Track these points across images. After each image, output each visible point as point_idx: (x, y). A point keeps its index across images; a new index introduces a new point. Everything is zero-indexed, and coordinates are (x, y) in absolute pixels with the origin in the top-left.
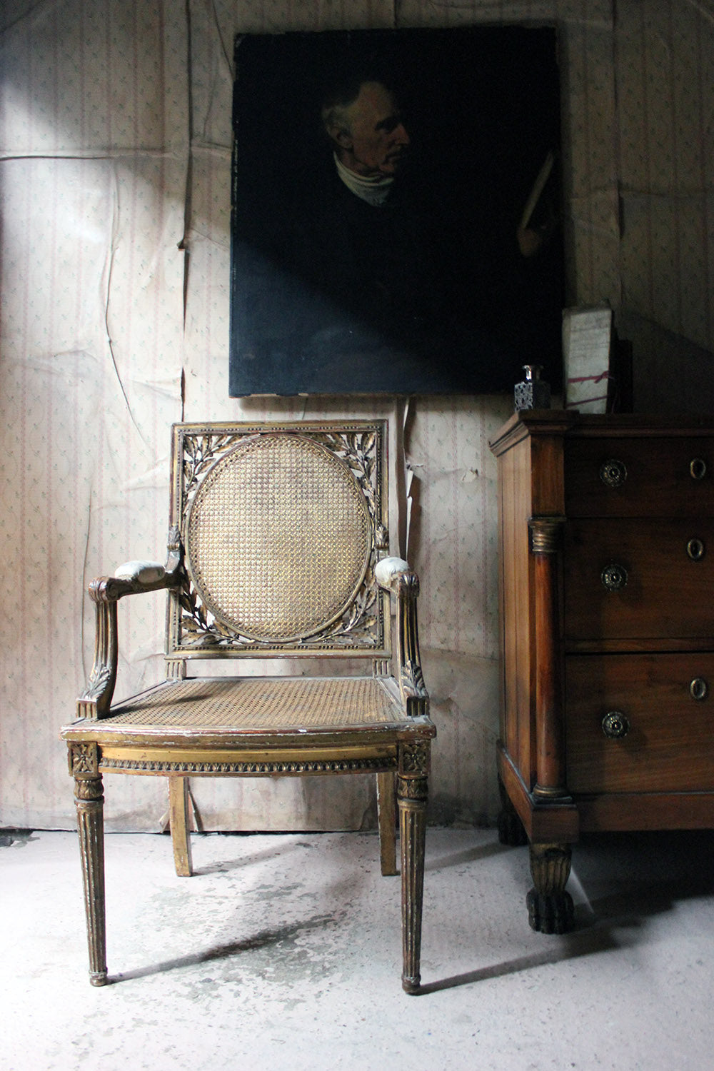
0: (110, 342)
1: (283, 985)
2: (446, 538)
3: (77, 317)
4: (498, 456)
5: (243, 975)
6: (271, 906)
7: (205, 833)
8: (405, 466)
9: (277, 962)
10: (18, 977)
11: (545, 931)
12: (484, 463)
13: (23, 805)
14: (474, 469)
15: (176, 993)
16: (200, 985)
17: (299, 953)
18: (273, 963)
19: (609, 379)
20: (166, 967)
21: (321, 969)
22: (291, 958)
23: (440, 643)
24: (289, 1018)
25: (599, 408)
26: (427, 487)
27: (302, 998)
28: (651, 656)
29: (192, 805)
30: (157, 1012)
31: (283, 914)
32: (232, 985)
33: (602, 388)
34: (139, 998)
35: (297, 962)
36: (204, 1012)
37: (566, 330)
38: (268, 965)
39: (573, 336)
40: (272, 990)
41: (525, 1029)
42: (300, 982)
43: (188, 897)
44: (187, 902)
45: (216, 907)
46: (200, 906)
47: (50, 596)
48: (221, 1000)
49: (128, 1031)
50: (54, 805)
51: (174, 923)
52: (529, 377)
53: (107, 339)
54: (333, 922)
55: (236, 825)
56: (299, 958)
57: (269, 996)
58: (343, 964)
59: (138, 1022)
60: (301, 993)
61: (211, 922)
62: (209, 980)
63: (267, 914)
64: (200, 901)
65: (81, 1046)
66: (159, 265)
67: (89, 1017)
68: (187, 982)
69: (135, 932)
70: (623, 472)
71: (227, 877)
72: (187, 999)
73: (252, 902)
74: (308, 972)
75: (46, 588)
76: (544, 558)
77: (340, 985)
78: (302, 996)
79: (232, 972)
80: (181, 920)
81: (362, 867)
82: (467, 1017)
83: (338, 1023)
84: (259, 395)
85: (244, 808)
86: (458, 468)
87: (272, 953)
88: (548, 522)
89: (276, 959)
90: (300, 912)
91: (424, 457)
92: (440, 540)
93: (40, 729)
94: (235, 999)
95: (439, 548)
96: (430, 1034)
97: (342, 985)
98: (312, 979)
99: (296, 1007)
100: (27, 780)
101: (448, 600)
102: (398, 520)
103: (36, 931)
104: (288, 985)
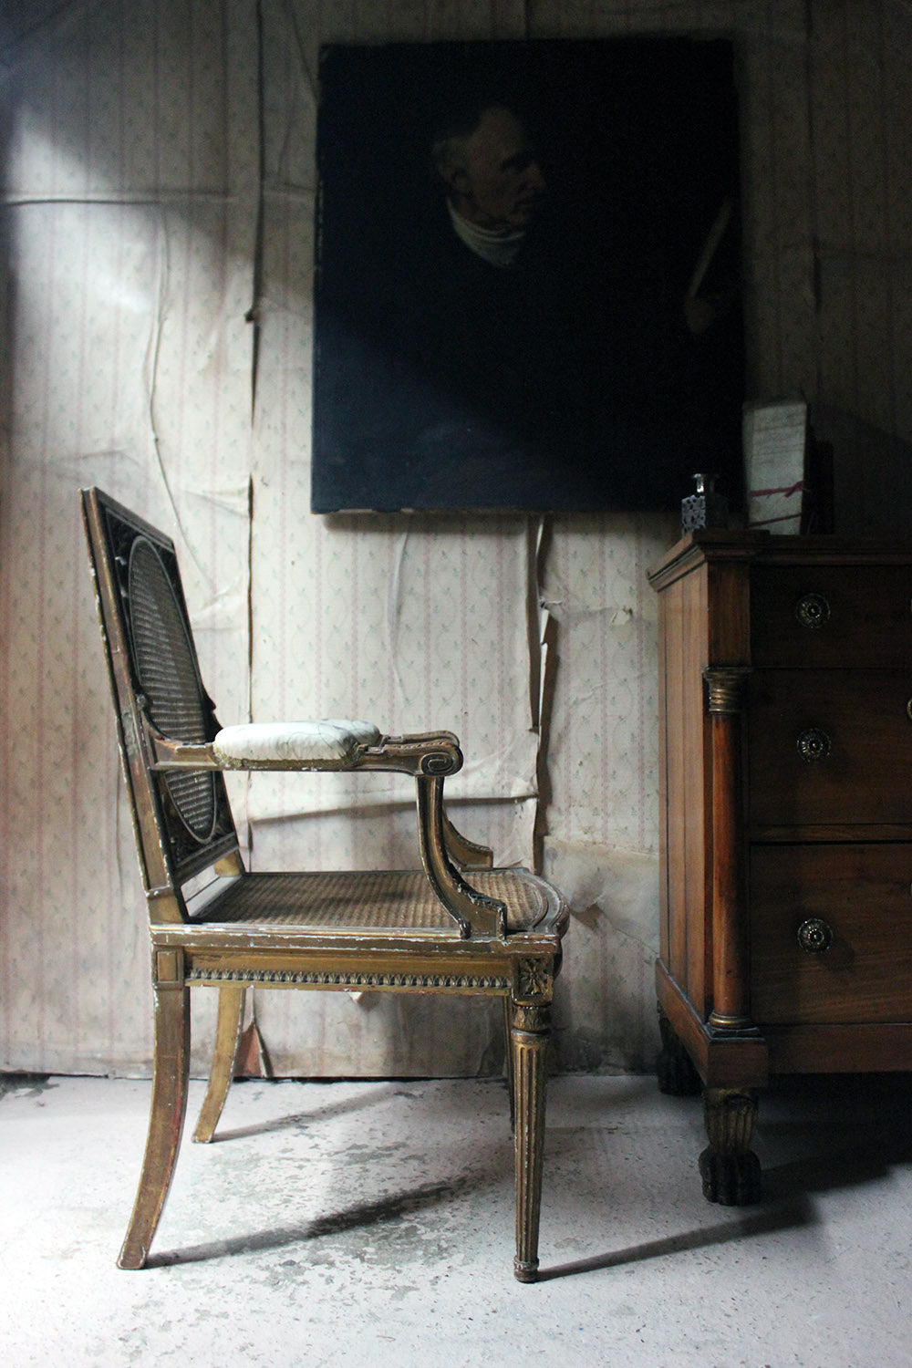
0: (157, 440)
1: (388, 1269)
2: (590, 697)
3: (113, 408)
4: (659, 591)
5: (336, 1256)
6: (367, 1171)
7: (275, 1080)
8: (539, 604)
9: (379, 1240)
10: (43, 1257)
11: (725, 1202)
12: (641, 602)
13: (37, 1042)
14: (628, 608)
15: (249, 1279)
16: (280, 1269)
17: (407, 1229)
18: (373, 1241)
19: (804, 493)
20: (236, 1248)
21: (437, 1249)
22: (397, 1236)
23: (581, 832)
24: (398, 1309)
25: (790, 528)
26: (567, 631)
27: (414, 1286)
28: (861, 846)
29: (259, 1044)
30: (226, 1302)
31: (383, 1181)
32: (321, 1269)
33: (794, 504)
34: (203, 1285)
35: (404, 1240)
36: (287, 1302)
37: (747, 429)
38: (367, 1244)
39: (757, 437)
40: (375, 1275)
41: (704, 1323)
42: (411, 1265)
43: (258, 1160)
44: (256, 1166)
45: (297, 1172)
46: (274, 1171)
47: (76, 769)
48: (309, 1288)
49: (191, 1326)
50: (77, 1041)
51: (241, 1192)
52: (701, 489)
53: (152, 436)
54: (449, 1191)
55: (317, 1070)
56: (407, 1235)
57: (371, 1283)
58: (464, 1243)
59: (203, 1314)
60: (412, 1279)
61: (290, 1191)
62: (292, 1263)
63: (362, 1181)
64: (275, 1164)
65: (130, 1343)
66: (220, 342)
67: (138, 1308)
68: (263, 1265)
69: (192, 1203)
70: (825, 610)
71: (307, 1135)
72: (265, 1286)
73: (342, 1165)
74: (420, 1253)
75: (70, 760)
76: (724, 720)
77: (462, 1269)
78: (414, 1282)
79: (321, 1253)
80: (251, 1188)
81: (482, 1122)
82: (629, 1308)
83: (462, 1316)
84: (350, 511)
85: (325, 1047)
86: (608, 606)
88: (728, 674)
89: (377, 1237)
90: (405, 1178)
91: (563, 592)
92: (584, 700)
93: (60, 944)
94: (327, 1286)
95: (583, 709)
96: (581, 1329)
97: (465, 1269)
98: (425, 1261)
99: (406, 1296)
100: (43, 1010)
101: (594, 777)
102: (529, 673)
103: (63, 1202)
104: (395, 1268)
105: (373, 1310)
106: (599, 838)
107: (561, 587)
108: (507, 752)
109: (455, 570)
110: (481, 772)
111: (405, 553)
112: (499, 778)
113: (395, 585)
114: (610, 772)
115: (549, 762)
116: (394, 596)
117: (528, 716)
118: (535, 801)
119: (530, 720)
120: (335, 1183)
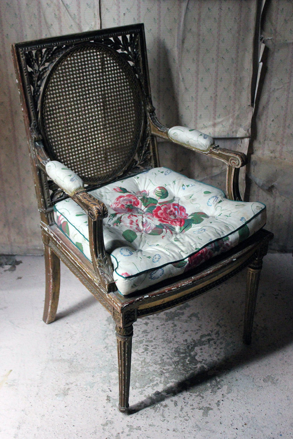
2: (282, 88)
8: (259, 38)
13: (9, 243)
15: (144, 404)
16: (154, 397)
17: (200, 368)
22: (197, 373)
23: (269, 152)
24: (207, 422)
26: (273, 53)
27: (210, 407)
32: (171, 396)
36: (162, 418)
40: (193, 400)
42: (207, 393)
45: (145, 328)
47: (13, 123)
50: (27, 242)
54: (213, 341)
56: (202, 373)
57: (193, 405)
59: (131, 428)
61: (146, 342)
62: (158, 393)
67: (104, 425)
68: (147, 395)
72: (151, 409)
73: (163, 321)
74: (209, 384)
75: (10, 119)
79: (168, 385)
83: (233, 426)
90: (193, 331)
91: (274, 32)
92: (278, 89)
93: (15, 203)
94: (176, 408)
95: (277, 94)
96: (281, 435)
97: (229, 396)
98: (212, 390)
99: (208, 413)
100: (9, 230)
101: (279, 127)
102: (251, 76)
103: (53, 356)
104: (200, 395)
105: (197, 423)
106: (277, 155)
107: (273, 30)
108: (236, 115)
110: (222, 125)
111: (187, 8)
112: (231, 127)
113: (182, 28)
114: (287, 125)
115: (257, 120)
116: (181, 33)
117: (248, 98)
118: (249, 139)
119: (250, 101)
120: (164, 335)
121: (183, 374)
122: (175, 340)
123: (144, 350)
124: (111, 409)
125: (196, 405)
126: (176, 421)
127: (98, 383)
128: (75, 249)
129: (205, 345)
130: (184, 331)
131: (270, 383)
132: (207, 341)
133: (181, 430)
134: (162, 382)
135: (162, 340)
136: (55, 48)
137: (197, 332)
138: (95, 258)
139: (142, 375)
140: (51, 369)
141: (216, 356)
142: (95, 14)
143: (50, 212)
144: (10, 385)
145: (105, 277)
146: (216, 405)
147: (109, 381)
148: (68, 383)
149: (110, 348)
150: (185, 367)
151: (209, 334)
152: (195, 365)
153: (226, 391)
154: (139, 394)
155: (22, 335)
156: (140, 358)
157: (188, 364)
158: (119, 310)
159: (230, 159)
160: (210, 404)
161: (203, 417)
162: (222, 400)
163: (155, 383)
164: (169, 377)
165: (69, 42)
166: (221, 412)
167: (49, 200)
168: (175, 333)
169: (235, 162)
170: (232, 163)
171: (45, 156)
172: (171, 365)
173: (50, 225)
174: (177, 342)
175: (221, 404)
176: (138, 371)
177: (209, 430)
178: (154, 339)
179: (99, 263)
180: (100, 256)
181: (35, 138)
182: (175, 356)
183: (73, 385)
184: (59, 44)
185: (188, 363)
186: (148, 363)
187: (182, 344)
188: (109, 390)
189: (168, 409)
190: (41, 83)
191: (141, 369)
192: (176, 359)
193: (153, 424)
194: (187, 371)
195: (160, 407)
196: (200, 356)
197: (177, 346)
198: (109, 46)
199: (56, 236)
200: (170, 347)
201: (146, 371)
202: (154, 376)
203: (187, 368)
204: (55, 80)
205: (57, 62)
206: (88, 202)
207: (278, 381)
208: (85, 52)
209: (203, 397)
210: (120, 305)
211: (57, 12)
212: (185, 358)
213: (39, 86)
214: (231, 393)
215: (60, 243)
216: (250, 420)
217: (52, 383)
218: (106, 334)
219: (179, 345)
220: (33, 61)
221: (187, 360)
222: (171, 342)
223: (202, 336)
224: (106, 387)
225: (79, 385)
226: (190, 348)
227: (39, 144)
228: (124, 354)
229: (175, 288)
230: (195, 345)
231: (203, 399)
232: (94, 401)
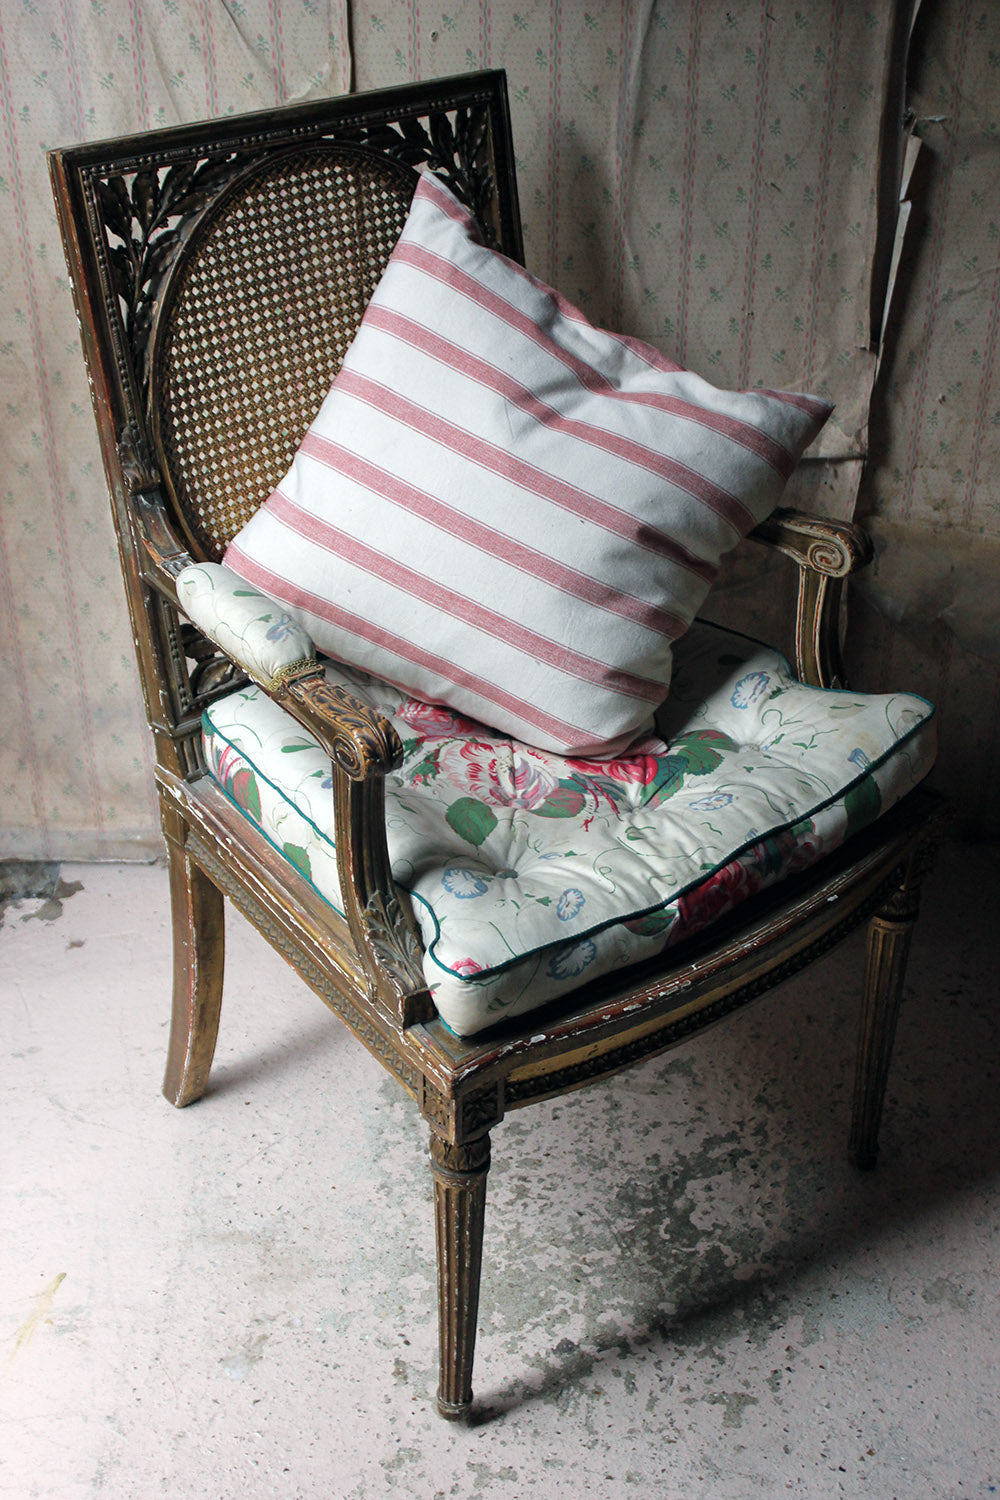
1: (704, 1354)
2: (975, 288)
5: (624, 1325)
8: (903, 119)
9: (674, 1281)
13: (36, 822)
15: (519, 1387)
16: (555, 1361)
17: (707, 1254)
18: (669, 1288)
21: (760, 1303)
22: (698, 1272)
23: (931, 509)
24: (740, 1448)
26: (948, 168)
27: (748, 1392)
30: (501, 1442)
32: (612, 1357)
35: (711, 1282)
36: (586, 1436)
38: (662, 1297)
40: (689, 1369)
42: (733, 1344)
47: (49, 415)
48: (605, 1402)
50: (100, 820)
56: (713, 1272)
57: (688, 1388)
58: (796, 1289)
59: (481, 1474)
60: (743, 1377)
62: (567, 1345)
68: (530, 1353)
72: (545, 1403)
74: (740, 1314)
75: (37, 400)
79: (601, 1318)
83: (828, 1462)
87: (658, 1260)
89: (670, 1274)
91: (950, 96)
92: (962, 293)
93: (56, 686)
94: (631, 1399)
95: (958, 309)
96: (992, 1489)
97: (809, 1352)
98: (751, 1334)
99: (743, 1416)
100: (38, 778)
101: (962, 421)
102: (872, 250)
103: (203, 1221)
104: (713, 1352)
105: (708, 1451)
106: (957, 516)
107: (948, 88)
108: (817, 381)
109: (748, 50)
111: (654, 14)
113: (633, 83)
115: (890, 398)
116: (631, 100)
117: (861, 323)
118: (860, 464)
119: (867, 333)
120: (580, 1140)
121: (649, 1279)
122: (619, 1156)
123: (513, 1196)
124: (412, 1406)
125: (698, 1389)
126: (633, 1445)
127: (363, 1314)
128: (282, 864)
129: (720, 1173)
130: (646, 1124)
131: (945, 1305)
132: (729, 1158)
133: (654, 1478)
134: (581, 1307)
135: (574, 1158)
136: (201, 163)
137: (690, 1125)
138: (358, 906)
139: (511, 1285)
140: (201, 1268)
141: (761, 1212)
142: (331, 35)
143: (189, 733)
144: (62, 1330)
145: (394, 974)
146: (767, 1387)
147: (401, 1308)
148: (260, 1317)
149: (396, 1189)
150: (657, 1253)
151: (734, 1132)
152: (689, 1246)
153: (799, 1337)
154: (504, 1350)
155: (95, 1148)
156: (502, 1222)
157: (665, 1241)
158: (445, 1087)
159: (812, 546)
160: (746, 1384)
161: (726, 1430)
162: (789, 1369)
163: (556, 1311)
164: (602, 1288)
165: (250, 141)
166: (785, 1411)
167: (185, 695)
168: (615, 1134)
169: (831, 559)
170: (818, 559)
171: (173, 542)
172: (608, 1248)
173: (190, 780)
174: (626, 1165)
175: (783, 1382)
176: (497, 1268)
177: (746, 1476)
178: (548, 1155)
179: (371, 926)
180: (375, 898)
181: (136, 481)
182: (621, 1215)
183: (278, 1324)
184: (215, 148)
185: (667, 1237)
186: (529, 1241)
187: (642, 1170)
188: (401, 1340)
189: (607, 1403)
190: (155, 288)
191: (505, 1262)
192: (623, 1225)
193: (557, 1457)
194: (664, 1269)
195: (579, 1396)
196: (706, 1213)
197: (626, 1177)
198: (387, 151)
199: (213, 817)
200: (604, 1181)
201: (524, 1269)
202: (552, 1287)
203: (663, 1258)
204: (204, 276)
205: (209, 211)
206: (331, 714)
207: (972, 1298)
208: (304, 176)
209: (722, 1360)
210: (448, 1072)
211: (200, 31)
212: (653, 1220)
213: (149, 299)
214: (820, 1343)
215: (226, 843)
216: (886, 1436)
217: (205, 1319)
218: (381, 1142)
219: (633, 1176)
220: (126, 213)
221: (662, 1228)
222: (603, 1165)
223: (709, 1143)
224: (389, 1330)
225: (297, 1322)
226: (670, 1184)
227: (151, 501)
228: (461, 1232)
229: (634, 1007)
230: (687, 1175)
231: (724, 1367)
232: (352, 1380)
